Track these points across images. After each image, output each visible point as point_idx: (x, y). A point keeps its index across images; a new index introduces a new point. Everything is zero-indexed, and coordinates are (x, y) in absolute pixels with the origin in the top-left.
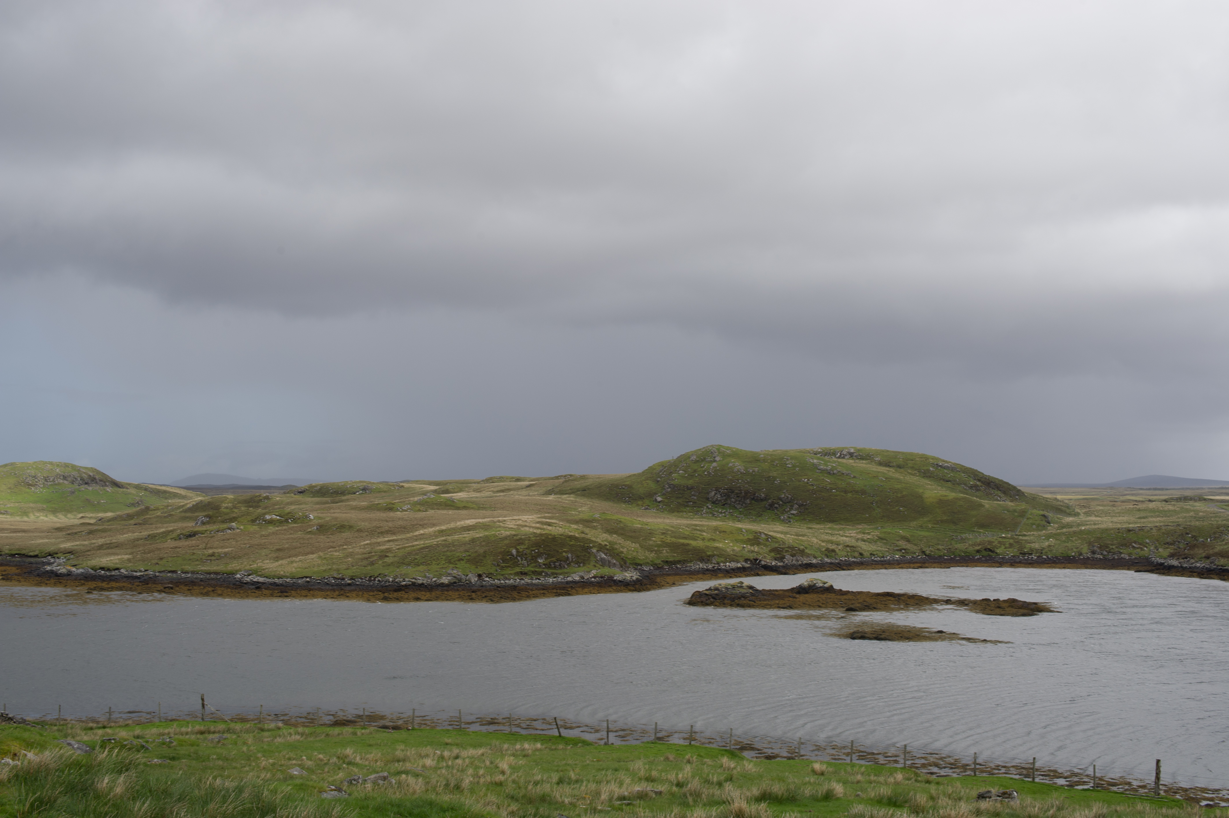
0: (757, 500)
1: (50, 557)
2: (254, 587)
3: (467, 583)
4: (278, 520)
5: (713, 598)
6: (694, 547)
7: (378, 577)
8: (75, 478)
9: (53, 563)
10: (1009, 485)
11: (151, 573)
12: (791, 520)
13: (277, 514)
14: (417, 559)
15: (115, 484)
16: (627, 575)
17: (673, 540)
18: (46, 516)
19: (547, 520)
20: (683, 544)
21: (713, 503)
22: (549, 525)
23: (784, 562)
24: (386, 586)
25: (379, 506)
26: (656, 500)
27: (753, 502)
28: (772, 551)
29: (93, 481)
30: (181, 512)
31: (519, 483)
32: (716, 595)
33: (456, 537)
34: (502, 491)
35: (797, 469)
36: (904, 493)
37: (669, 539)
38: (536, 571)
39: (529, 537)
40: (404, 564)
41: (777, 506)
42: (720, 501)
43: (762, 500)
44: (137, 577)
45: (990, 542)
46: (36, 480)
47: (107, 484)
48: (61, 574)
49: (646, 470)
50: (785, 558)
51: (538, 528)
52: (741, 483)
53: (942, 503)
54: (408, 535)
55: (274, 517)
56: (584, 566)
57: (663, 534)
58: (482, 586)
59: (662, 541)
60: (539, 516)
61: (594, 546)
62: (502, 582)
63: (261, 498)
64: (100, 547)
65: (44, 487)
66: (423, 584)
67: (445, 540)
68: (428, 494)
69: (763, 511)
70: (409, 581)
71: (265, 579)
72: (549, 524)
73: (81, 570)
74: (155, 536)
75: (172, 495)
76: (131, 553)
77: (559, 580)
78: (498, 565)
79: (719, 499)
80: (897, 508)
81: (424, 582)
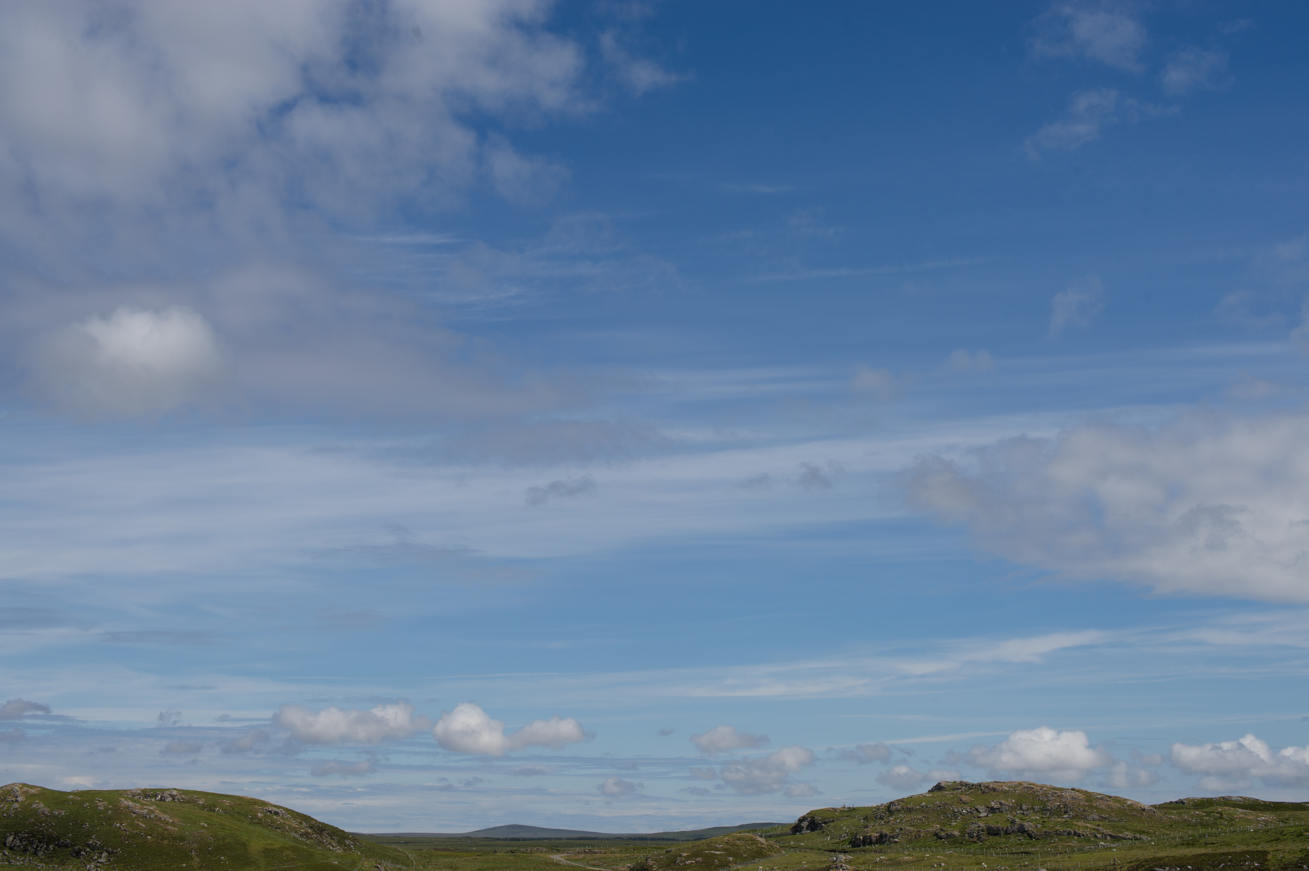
0: (60, 847)
12: (99, 869)
21: (11, 848)
27: (57, 848)
35: (110, 812)
36: (227, 841)
41: (84, 853)
42: (19, 846)
43: (66, 846)
52: (44, 826)
69: (67, 859)
79: (18, 844)
80: (218, 857)
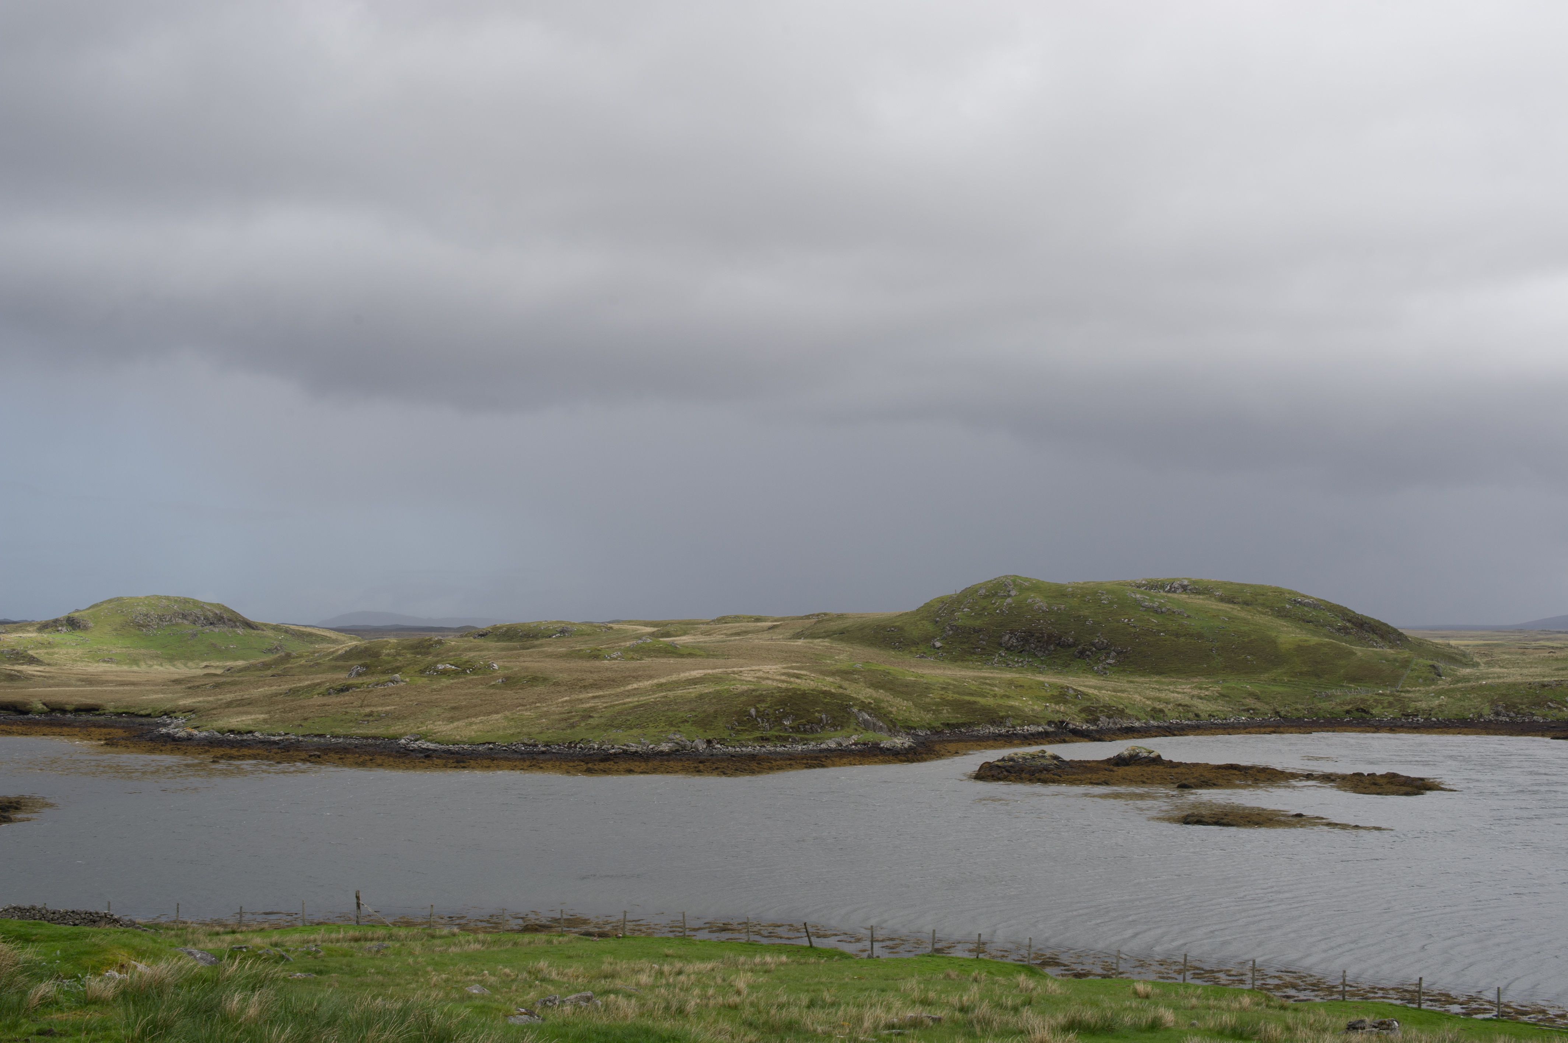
0: (1062, 646)
1: (166, 717)
2: (422, 755)
3: (693, 751)
4: (453, 671)
5: (1007, 771)
6: (982, 706)
7: (579, 743)
8: (198, 617)
9: (170, 724)
10: (1389, 627)
11: (293, 737)
12: (1108, 672)
13: (452, 662)
14: (629, 720)
15: (248, 625)
16: (897, 741)
17: (956, 696)
18: (161, 665)
19: (795, 671)
20: (969, 702)
21: (1007, 649)
22: (798, 678)
23: (1098, 726)
24: (590, 755)
25: (581, 653)
26: (934, 645)
27: (1059, 648)
28: (1082, 711)
29: (220, 620)
30: (331, 660)
31: (759, 624)
32: (1011, 766)
33: (679, 692)
34: (738, 634)
35: (1115, 606)
36: (1253, 637)
37: (950, 696)
38: (780, 736)
39: (773, 693)
40: (613, 726)
42: (1016, 646)
43: (1070, 646)
44: (275, 743)
45: (1363, 701)
46: (149, 619)
47: (238, 624)
48: (179, 738)
49: (922, 607)
50: (1099, 720)
51: (783, 681)
52: (1042, 624)
53: (1301, 650)
54: (618, 690)
55: (448, 666)
56: (841, 729)
57: (943, 689)
58: (712, 755)
59: (941, 698)
60: (785, 666)
61: (854, 705)
62: (738, 749)
63: (431, 642)
64: (229, 704)
65: (158, 627)
66: (636, 752)
67: (666, 697)
68: (644, 638)
69: (1071, 660)
70: (619, 748)
71: (437, 745)
72: (798, 676)
73: (205, 734)
74: (298, 691)
75: (319, 639)
76: (268, 712)
77: (811, 747)
78: (733, 728)
79: (1015, 644)
80: (1243, 656)
81: (638, 749)
